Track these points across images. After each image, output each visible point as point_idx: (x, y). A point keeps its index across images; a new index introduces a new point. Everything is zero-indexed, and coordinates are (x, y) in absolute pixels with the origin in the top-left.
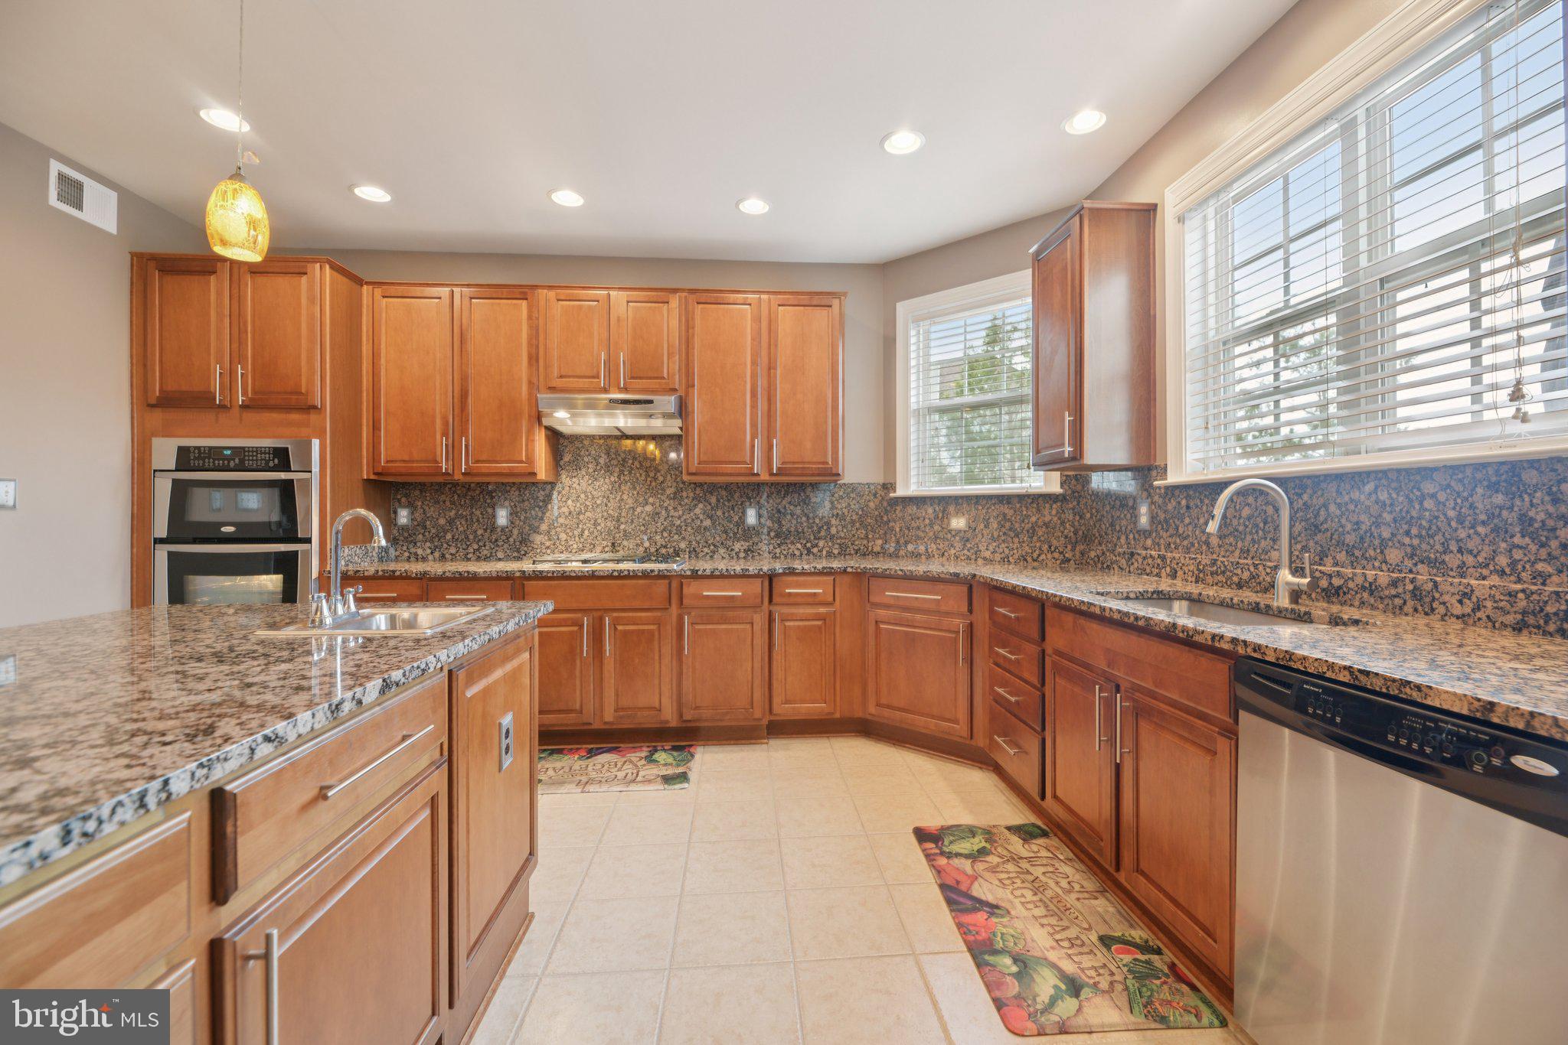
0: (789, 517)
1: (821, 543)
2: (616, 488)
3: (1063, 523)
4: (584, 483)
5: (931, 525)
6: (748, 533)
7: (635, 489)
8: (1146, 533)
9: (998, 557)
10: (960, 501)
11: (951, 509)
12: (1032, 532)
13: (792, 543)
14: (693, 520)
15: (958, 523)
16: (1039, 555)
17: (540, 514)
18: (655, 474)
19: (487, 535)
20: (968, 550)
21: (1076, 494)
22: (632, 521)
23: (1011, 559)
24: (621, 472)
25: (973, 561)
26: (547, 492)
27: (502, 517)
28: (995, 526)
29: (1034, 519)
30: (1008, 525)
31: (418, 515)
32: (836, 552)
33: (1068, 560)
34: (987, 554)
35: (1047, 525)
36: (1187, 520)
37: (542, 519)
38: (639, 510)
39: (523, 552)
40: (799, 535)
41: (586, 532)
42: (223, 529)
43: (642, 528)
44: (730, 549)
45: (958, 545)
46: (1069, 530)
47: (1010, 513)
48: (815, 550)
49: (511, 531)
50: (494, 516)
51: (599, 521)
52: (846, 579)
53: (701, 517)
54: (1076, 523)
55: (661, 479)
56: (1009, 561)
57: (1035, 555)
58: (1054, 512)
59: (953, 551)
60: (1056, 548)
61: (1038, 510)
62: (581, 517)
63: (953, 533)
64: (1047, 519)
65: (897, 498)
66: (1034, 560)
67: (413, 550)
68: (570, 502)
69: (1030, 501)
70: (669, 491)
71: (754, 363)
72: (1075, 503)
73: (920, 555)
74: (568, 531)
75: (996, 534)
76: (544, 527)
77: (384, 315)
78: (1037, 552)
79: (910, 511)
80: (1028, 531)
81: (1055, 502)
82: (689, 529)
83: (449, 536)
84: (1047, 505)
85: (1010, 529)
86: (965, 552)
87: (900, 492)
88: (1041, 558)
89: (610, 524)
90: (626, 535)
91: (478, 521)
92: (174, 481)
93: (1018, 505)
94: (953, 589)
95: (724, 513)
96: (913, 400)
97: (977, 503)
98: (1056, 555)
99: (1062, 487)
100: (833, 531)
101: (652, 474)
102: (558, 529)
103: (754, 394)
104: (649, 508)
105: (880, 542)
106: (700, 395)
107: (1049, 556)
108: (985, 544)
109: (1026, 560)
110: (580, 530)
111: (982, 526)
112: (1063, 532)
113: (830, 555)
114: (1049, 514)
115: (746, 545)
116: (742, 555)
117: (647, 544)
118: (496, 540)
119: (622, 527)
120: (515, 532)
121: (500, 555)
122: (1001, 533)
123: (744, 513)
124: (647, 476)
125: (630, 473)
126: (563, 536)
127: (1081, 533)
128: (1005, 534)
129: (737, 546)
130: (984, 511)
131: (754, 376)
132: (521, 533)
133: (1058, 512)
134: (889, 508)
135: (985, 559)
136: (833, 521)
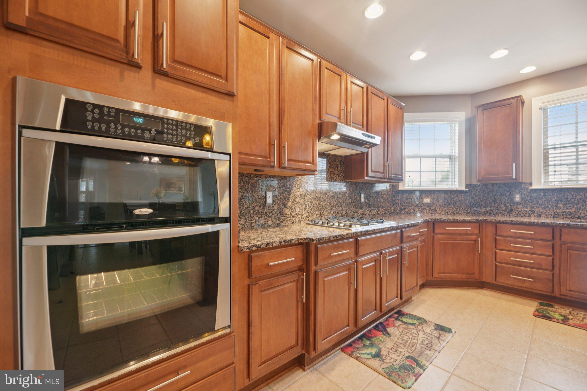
0: (372, 198)
1: (381, 209)
3: (466, 200)
5: (415, 201)
6: (362, 206)
8: (518, 203)
9: (443, 212)
10: (427, 192)
11: (424, 195)
12: (455, 204)
13: (374, 210)
14: (345, 200)
15: (427, 200)
16: (459, 211)
17: (287, 196)
18: (333, 175)
19: (261, 210)
20: (432, 211)
21: (470, 191)
22: (325, 201)
23: (448, 213)
25: (434, 215)
26: (291, 182)
27: (269, 198)
28: (441, 201)
29: (455, 199)
30: (446, 201)
32: (384, 213)
33: (469, 213)
34: (439, 212)
35: (460, 201)
36: (544, 199)
37: (288, 199)
39: (281, 220)
40: (375, 206)
41: (308, 207)
42: (137, 212)
43: (329, 204)
44: (357, 213)
45: (427, 208)
47: (447, 197)
48: (380, 212)
49: (273, 207)
50: (265, 197)
51: (313, 200)
53: (348, 198)
54: (470, 200)
56: (448, 214)
57: (457, 212)
58: (463, 197)
59: (425, 211)
60: (465, 209)
61: (457, 196)
62: (306, 198)
63: (424, 204)
64: (460, 199)
65: (398, 191)
66: (457, 213)
69: (454, 193)
72: (470, 194)
73: (411, 213)
74: (300, 206)
75: (441, 204)
76: (289, 204)
78: (458, 210)
79: (405, 196)
80: (453, 203)
81: (463, 193)
82: (344, 204)
84: (460, 194)
85: (447, 203)
86: (431, 211)
87: (401, 188)
88: (459, 212)
91: (256, 200)
92: (58, 145)
93: (450, 194)
95: (355, 196)
97: (434, 193)
98: (465, 211)
99: (466, 187)
100: (382, 204)
102: (296, 205)
105: (393, 208)
107: (463, 211)
108: (439, 208)
109: (454, 213)
110: (305, 205)
111: (436, 202)
112: (465, 203)
114: (461, 197)
115: (362, 211)
116: (361, 216)
118: (266, 213)
119: (321, 203)
120: (276, 207)
122: (443, 204)
123: (360, 196)
127: (472, 203)
128: (445, 204)
129: (360, 211)
130: (437, 196)
132: (278, 208)
133: (464, 197)
134: (395, 195)
135: (438, 213)
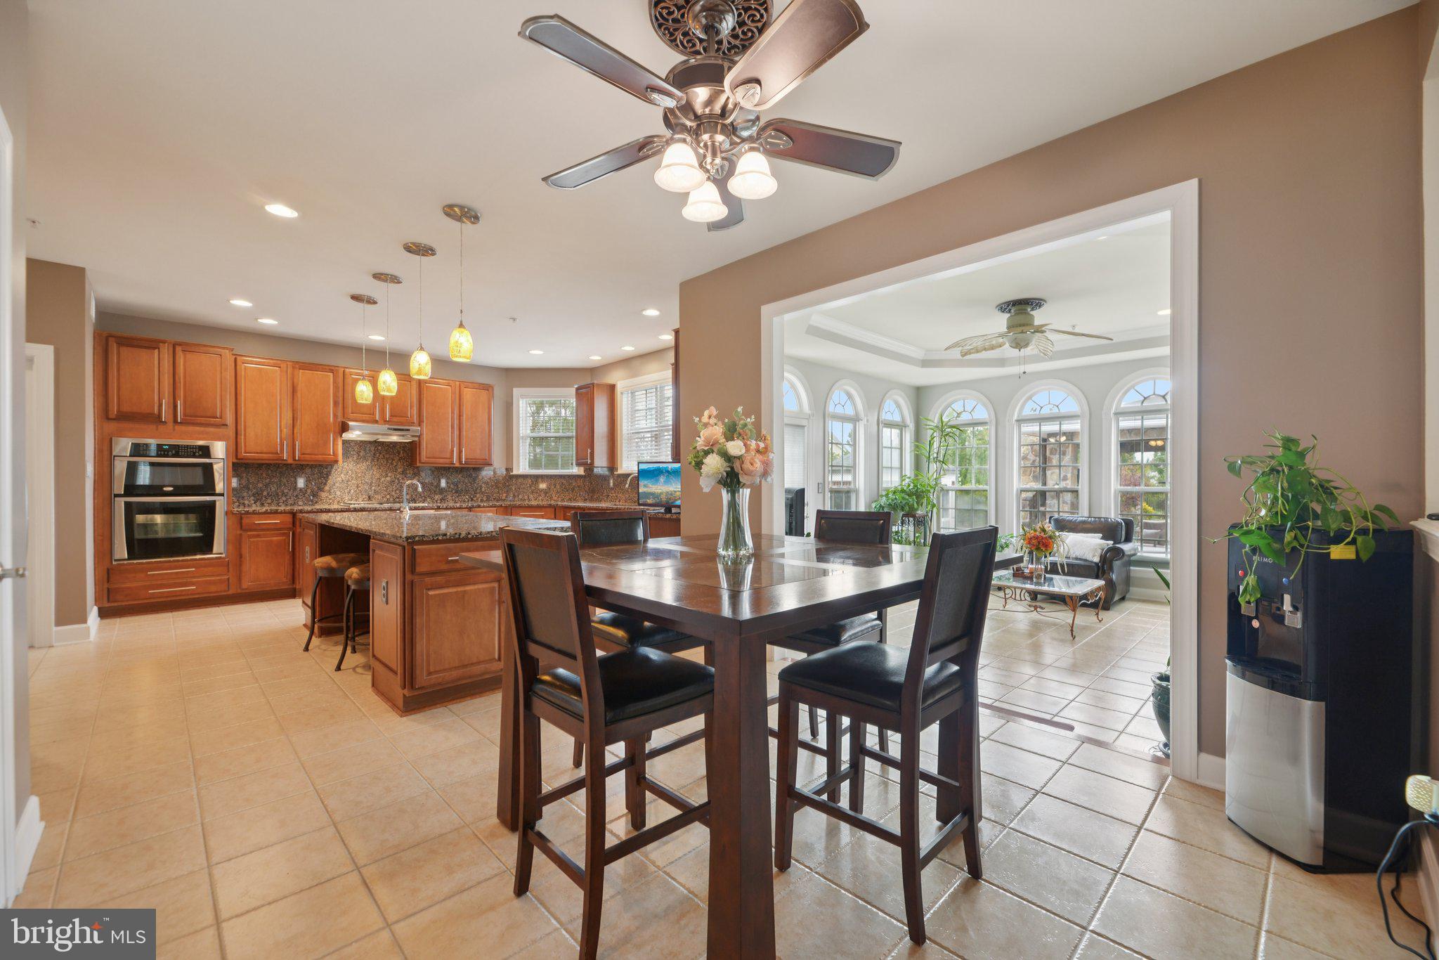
1: (478, 496)
2: (368, 468)
3: (584, 485)
4: (351, 466)
5: (530, 487)
6: (442, 491)
7: (380, 469)
8: (612, 489)
9: (560, 499)
10: (543, 477)
11: (540, 480)
12: (573, 490)
13: (464, 495)
15: (543, 486)
16: (576, 498)
17: (324, 481)
19: (291, 493)
20: (547, 497)
21: (589, 475)
22: (379, 485)
23: (565, 500)
24: (373, 460)
25: (549, 501)
26: (329, 469)
27: (301, 483)
28: (558, 487)
29: (574, 484)
30: (563, 487)
31: (244, 482)
32: (485, 499)
33: (587, 500)
34: (555, 498)
35: (578, 486)
37: (325, 484)
38: (383, 479)
39: (315, 502)
40: (467, 492)
42: (165, 489)
43: (385, 489)
44: (432, 499)
45: (543, 495)
46: (587, 488)
47: (564, 482)
48: (475, 499)
49: (306, 491)
50: (296, 483)
51: (360, 485)
52: (502, 509)
54: (589, 486)
55: (395, 464)
57: (574, 498)
59: (540, 498)
60: (582, 495)
61: (575, 481)
62: (349, 483)
63: (541, 489)
64: (579, 484)
65: (513, 475)
67: (242, 501)
68: (342, 475)
69: (572, 477)
70: (399, 470)
71: (453, 413)
72: (589, 479)
73: (525, 500)
74: (342, 490)
75: (560, 489)
76: (327, 488)
77: (243, 373)
79: (520, 481)
80: (571, 489)
81: (582, 478)
82: (411, 489)
83: (265, 493)
84: (579, 479)
87: (515, 472)
89: (366, 487)
90: (376, 492)
91: (284, 485)
92: (129, 462)
93: (567, 479)
94: (548, 510)
95: (429, 481)
96: (521, 432)
97: (550, 478)
98: (582, 498)
99: (585, 473)
100: (483, 489)
101: (390, 462)
102: (335, 489)
103: (453, 427)
104: (388, 479)
105: (505, 495)
106: (426, 426)
107: (580, 498)
108: (554, 494)
111: (553, 487)
112: (584, 489)
113: (482, 501)
114: (580, 482)
115: (441, 497)
116: (439, 501)
117: (388, 497)
118: (297, 496)
120: (309, 491)
121: (300, 503)
123: (439, 481)
124: (387, 462)
125: (378, 460)
126: (338, 493)
127: (591, 489)
129: (437, 497)
130: (554, 481)
131: (452, 418)
132: (312, 492)
133: (583, 482)
134: (510, 480)
135: (554, 500)
136: (483, 485)
